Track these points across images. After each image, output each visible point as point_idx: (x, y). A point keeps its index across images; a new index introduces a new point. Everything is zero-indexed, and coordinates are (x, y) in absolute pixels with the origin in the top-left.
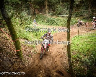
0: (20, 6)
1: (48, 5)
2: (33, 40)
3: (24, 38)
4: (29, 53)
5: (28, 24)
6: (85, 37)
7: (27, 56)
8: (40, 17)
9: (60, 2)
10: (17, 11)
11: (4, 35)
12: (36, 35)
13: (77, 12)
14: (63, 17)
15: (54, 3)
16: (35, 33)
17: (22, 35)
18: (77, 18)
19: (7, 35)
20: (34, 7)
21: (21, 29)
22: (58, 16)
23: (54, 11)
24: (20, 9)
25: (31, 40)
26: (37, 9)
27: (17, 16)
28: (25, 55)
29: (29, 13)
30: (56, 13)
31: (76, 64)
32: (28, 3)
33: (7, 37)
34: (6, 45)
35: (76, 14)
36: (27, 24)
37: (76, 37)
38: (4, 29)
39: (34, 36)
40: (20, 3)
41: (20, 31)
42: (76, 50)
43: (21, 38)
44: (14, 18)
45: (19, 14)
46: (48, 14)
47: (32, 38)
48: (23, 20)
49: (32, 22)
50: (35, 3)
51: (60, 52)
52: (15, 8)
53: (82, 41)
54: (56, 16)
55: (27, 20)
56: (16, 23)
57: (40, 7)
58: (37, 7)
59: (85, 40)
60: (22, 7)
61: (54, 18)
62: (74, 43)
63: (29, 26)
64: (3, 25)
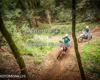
0: (20, 19)
1: (50, 14)
2: (38, 54)
3: (28, 54)
4: (35, 70)
5: (31, 37)
6: (97, 43)
7: (34, 74)
8: (42, 28)
9: (63, 9)
10: (17, 25)
11: (5, 54)
12: (41, 49)
13: (82, 16)
14: (68, 24)
15: (56, 11)
16: (40, 47)
17: (25, 51)
18: (84, 24)
19: (8, 54)
20: (35, 18)
21: (23, 44)
22: (62, 24)
23: (57, 19)
24: (20, 22)
25: (36, 55)
26: (39, 19)
27: (18, 31)
28: (31, 73)
29: (31, 26)
30: (59, 21)
31: (91, 76)
32: (28, 15)
33: (9, 56)
34: (9, 64)
35: (82, 18)
36: (29, 38)
37: (86, 44)
38: (4, 47)
39: (39, 50)
40: (19, 16)
41: (22, 47)
42: (88, 59)
43: (25, 54)
44: (15, 33)
45: (20, 28)
46: (51, 23)
47: (37, 52)
48: (25, 34)
49: (35, 35)
50: (35, 14)
51: (70, 64)
52: (15, 22)
53: (94, 48)
54: (60, 24)
55: (29, 33)
56: (17, 39)
57: (41, 17)
58: (38, 18)
59: (98, 46)
60: (22, 20)
61: (58, 27)
62: (86, 52)
63: (32, 39)
64: (4, 43)
